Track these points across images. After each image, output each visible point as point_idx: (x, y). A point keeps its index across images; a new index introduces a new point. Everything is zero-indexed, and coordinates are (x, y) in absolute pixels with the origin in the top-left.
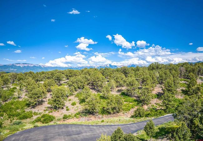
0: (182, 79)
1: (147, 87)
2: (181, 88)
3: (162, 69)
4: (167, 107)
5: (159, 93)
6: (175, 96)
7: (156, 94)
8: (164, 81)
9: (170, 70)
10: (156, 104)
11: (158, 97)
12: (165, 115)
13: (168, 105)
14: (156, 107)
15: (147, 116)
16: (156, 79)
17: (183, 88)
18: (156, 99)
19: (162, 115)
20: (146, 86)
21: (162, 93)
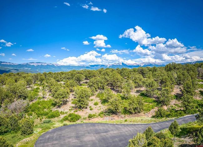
0: (200, 79)
1: (166, 88)
2: (199, 89)
3: (180, 70)
4: (187, 108)
5: (178, 94)
6: (194, 97)
7: (175, 95)
8: (182, 82)
10: (175, 105)
12: (185, 116)
14: (175, 108)
15: (168, 116)
18: (175, 100)
19: (182, 116)
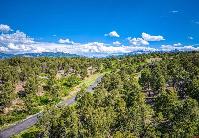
0: (44, 74)
1: (8, 88)
2: (42, 85)
3: (25, 64)
4: (29, 109)
5: (21, 91)
6: (37, 94)
7: (17, 93)
9: (33, 65)
10: (18, 104)
11: (19, 97)
12: (28, 118)
13: (29, 107)
14: (18, 109)
15: (9, 121)
16: (17, 76)
17: (44, 84)
18: (17, 99)
19: (24, 119)
20: (6, 87)
21: (23, 91)
